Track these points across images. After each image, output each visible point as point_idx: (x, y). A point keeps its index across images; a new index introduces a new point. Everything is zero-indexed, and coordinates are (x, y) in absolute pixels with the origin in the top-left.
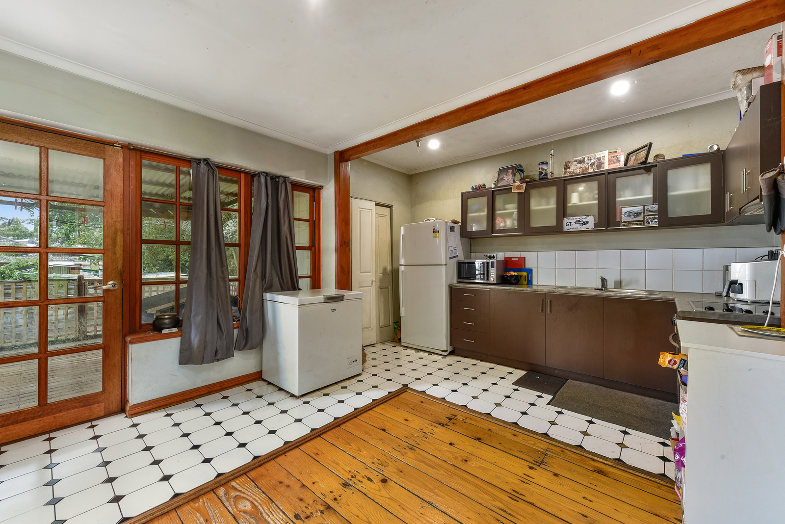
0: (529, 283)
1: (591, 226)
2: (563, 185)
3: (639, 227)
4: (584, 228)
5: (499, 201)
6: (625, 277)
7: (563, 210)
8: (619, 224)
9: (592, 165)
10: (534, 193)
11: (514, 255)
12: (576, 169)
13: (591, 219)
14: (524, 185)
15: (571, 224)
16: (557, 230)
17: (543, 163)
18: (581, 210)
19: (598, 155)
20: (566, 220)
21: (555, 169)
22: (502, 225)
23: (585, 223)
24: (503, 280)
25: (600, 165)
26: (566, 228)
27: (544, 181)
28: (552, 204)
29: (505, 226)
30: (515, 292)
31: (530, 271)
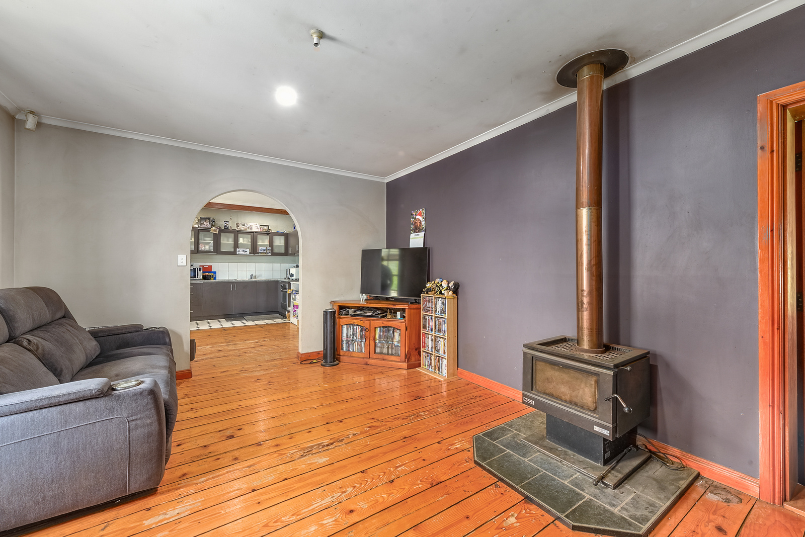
0: (215, 279)
1: (248, 253)
2: (237, 234)
3: (264, 254)
4: (245, 253)
5: (201, 235)
6: (257, 274)
7: (236, 245)
8: (258, 253)
9: (248, 228)
10: (222, 234)
11: (207, 264)
12: (242, 228)
13: (248, 250)
14: (218, 230)
15: (240, 251)
16: (234, 253)
17: (227, 221)
18: (244, 246)
19: (251, 224)
20: (238, 250)
21: (232, 225)
22: (203, 248)
23: (246, 252)
24: (205, 278)
25: (251, 229)
26: (238, 253)
27: (226, 230)
28: (231, 241)
29: (205, 249)
30: (208, 283)
31: (215, 273)
